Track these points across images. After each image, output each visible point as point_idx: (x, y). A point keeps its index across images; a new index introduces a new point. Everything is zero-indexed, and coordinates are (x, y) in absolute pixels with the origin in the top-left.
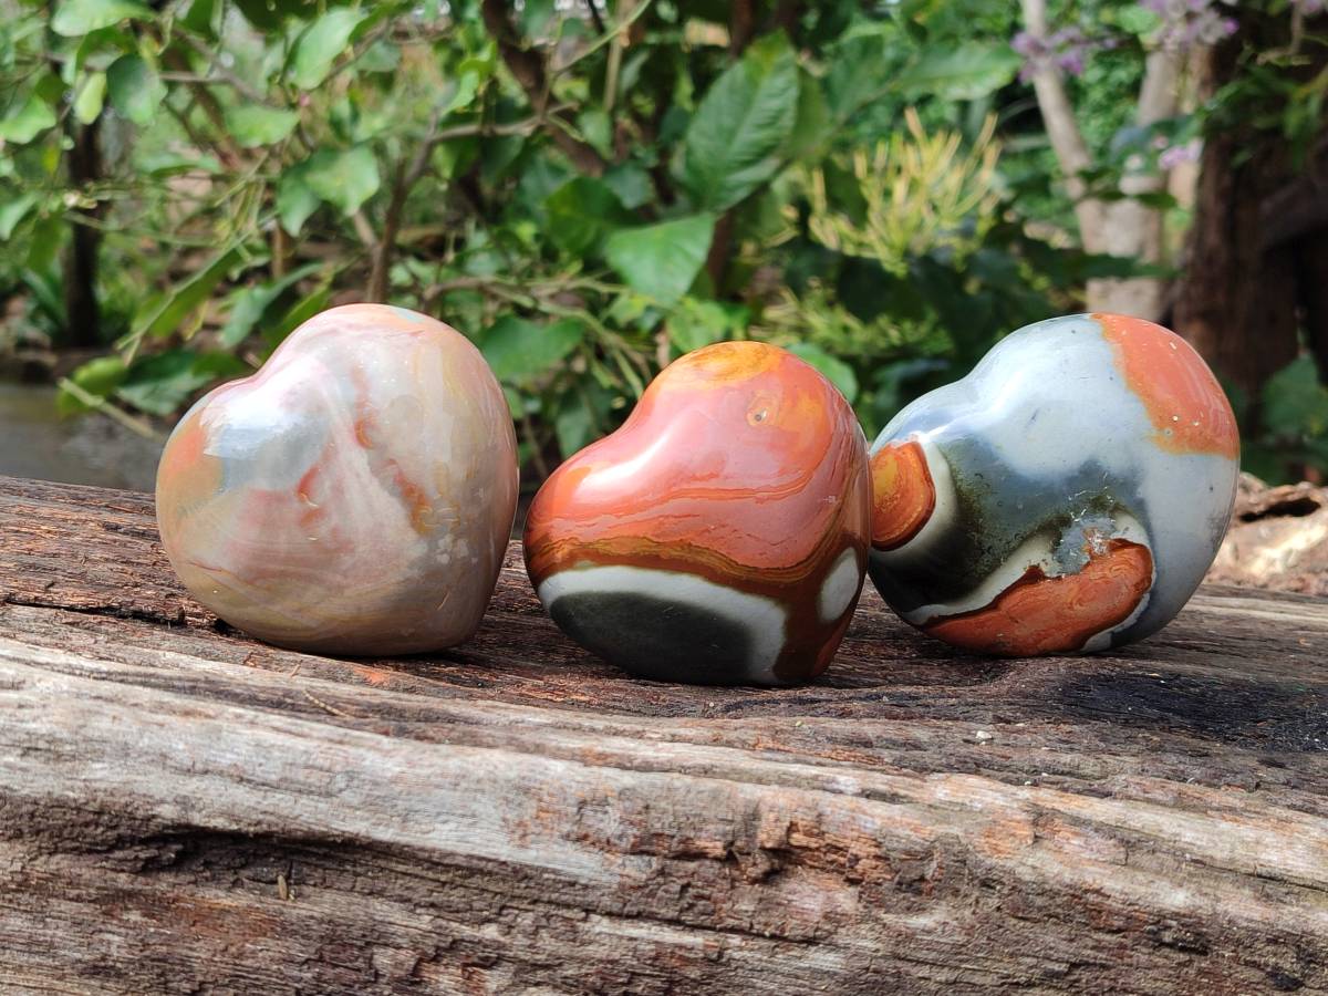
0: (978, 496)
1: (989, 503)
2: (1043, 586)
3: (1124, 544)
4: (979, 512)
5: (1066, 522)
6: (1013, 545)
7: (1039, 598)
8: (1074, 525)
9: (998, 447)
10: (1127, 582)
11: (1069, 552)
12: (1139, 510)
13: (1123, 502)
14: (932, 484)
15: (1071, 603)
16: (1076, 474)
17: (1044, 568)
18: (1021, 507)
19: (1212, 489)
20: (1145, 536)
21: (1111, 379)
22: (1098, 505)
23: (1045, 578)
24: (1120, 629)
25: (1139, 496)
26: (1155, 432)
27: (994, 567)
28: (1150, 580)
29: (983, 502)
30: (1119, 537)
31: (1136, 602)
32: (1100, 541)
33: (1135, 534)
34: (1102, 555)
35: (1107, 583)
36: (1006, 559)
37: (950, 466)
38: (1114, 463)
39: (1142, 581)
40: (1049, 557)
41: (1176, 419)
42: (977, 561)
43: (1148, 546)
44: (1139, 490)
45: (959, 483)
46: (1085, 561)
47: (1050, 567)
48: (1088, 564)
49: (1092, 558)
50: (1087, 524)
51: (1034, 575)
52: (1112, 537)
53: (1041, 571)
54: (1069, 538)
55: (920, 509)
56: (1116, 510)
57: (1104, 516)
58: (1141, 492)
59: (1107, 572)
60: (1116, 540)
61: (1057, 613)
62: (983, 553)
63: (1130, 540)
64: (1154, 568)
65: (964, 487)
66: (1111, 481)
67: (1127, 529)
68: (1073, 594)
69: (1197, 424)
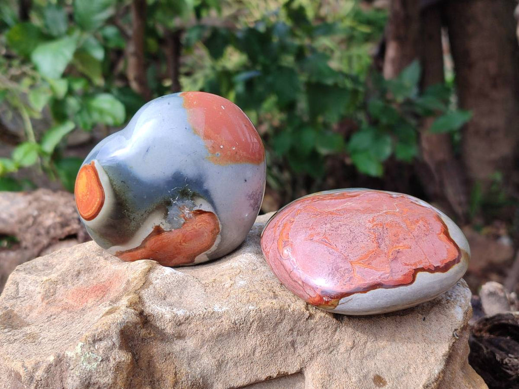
0: (124, 193)
1: (129, 196)
2: (164, 235)
3: (201, 212)
4: (126, 200)
5: (169, 204)
6: (144, 216)
7: (164, 241)
8: (173, 205)
9: (131, 167)
10: (206, 230)
11: (173, 218)
12: (206, 195)
13: (197, 191)
14: (102, 187)
15: (180, 242)
16: (171, 179)
17: (162, 227)
18: (145, 197)
19: (246, 181)
20: (212, 208)
21: (186, 128)
22: (184, 194)
23: (164, 231)
24: (210, 252)
25: (205, 188)
26: (210, 155)
27: (138, 227)
28: (219, 229)
29: (127, 195)
30: (198, 209)
31: (214, 240)
32: (188, 211)
33: (206, 207)
34: (190, 218)
35: (196, 231)
36: (143, 224)
37: (109, 178)
38: (190, 172)
39: (215, 229)
40: (164, 221)
41: (222, 147)
42: (129, 225)
43: (214, 212)
44: (205, 185)
45: (114, 187)
46: (182, 222)
47: (165, 226)
48: (184, 223)
49: (186, 220)
50: (180, 204)
51: (158, 231)
52: (194, 209)
53: (161, 228)
54: (172, 211)
55: (98, 200)
56: (194, 196)
57: (188, 199)
58: (206, 186)
59: (195, 227)
60: (196, 211)
61: (175, 247)
62: (131, 221)
63: (204, 210)
64: (220, 223)
65: (117, 188)
66: (190, 182)
67: (201, 205)
68: (180, 238)
69: (234, 149)
